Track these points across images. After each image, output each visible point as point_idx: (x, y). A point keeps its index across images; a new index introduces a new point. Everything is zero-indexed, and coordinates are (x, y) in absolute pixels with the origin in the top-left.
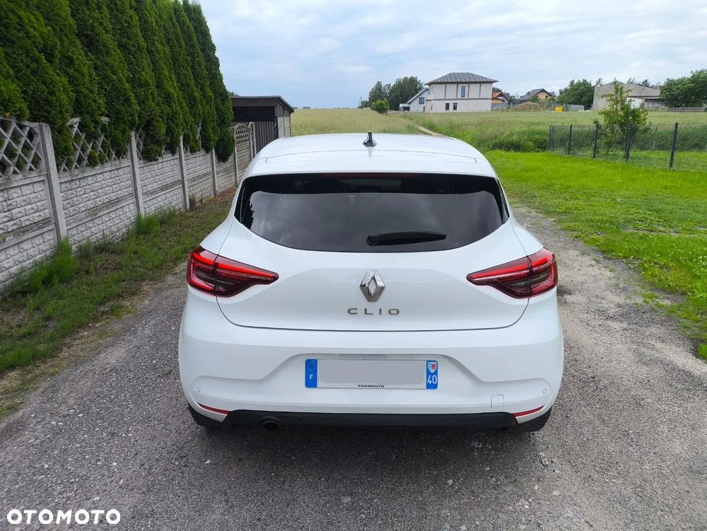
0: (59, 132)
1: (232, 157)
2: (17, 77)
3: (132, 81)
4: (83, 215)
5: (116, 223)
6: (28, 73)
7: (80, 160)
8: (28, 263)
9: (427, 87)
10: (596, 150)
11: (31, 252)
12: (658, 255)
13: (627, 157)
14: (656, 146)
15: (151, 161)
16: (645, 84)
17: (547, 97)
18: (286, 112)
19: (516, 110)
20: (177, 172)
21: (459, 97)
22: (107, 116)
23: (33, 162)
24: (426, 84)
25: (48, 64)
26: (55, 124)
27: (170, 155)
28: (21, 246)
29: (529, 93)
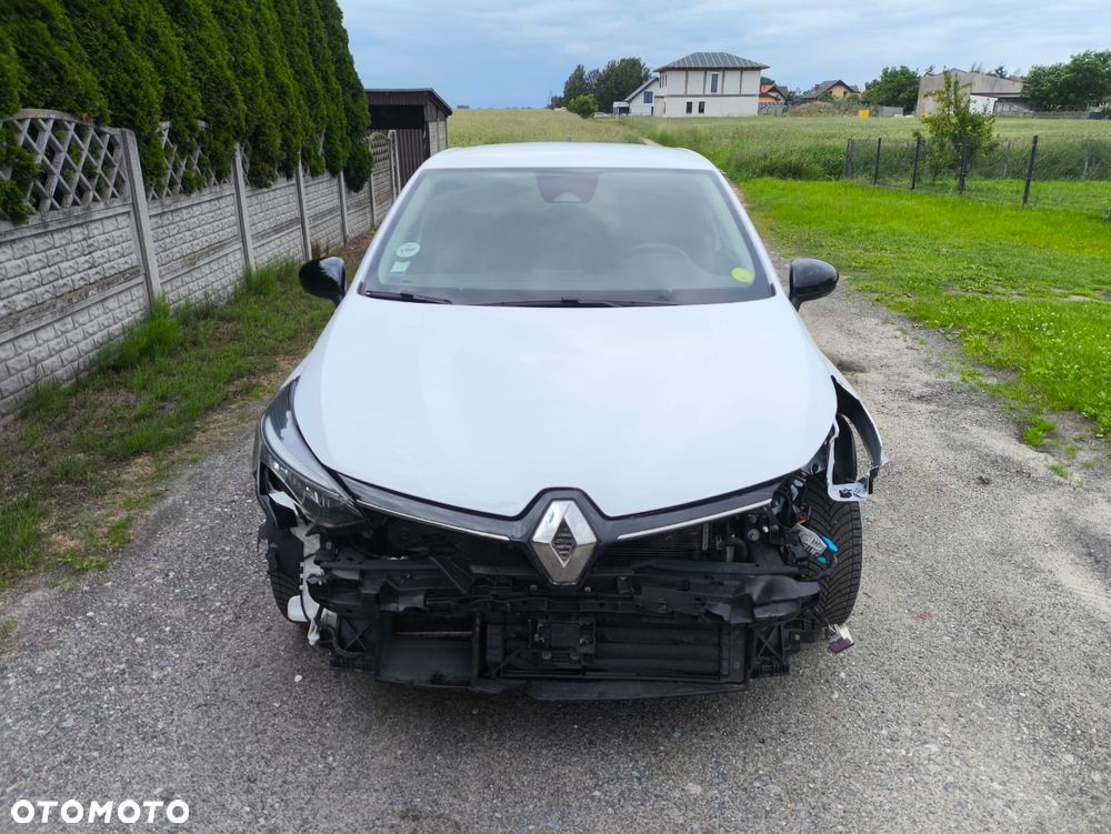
0: (146, 142)
1: (366, 184)
2: (91, 62)
3: (234, 66)
4: (178, 264)
5: (218, 278)
6: (106, 56)
7: (172, 184)
8: (115, 329)
9: (658, 75)
10: (915, 178)
11: (117, 313)
12: (988, 323)
13: (961, 188)
14: (1008, 172)
15: (261, 187)
16: (1000, 74)
17: (845, 93)
18: (441, 114)
19: (796, 114)
20: (294, 205)
21: (708, 92)
22: (205, 119)
23: (115, 185)
24: (655, 71)
25: (130, 43)
26: (143, 130)
27: (285, 179)
28: (106, 304)
29: (817, 87)
